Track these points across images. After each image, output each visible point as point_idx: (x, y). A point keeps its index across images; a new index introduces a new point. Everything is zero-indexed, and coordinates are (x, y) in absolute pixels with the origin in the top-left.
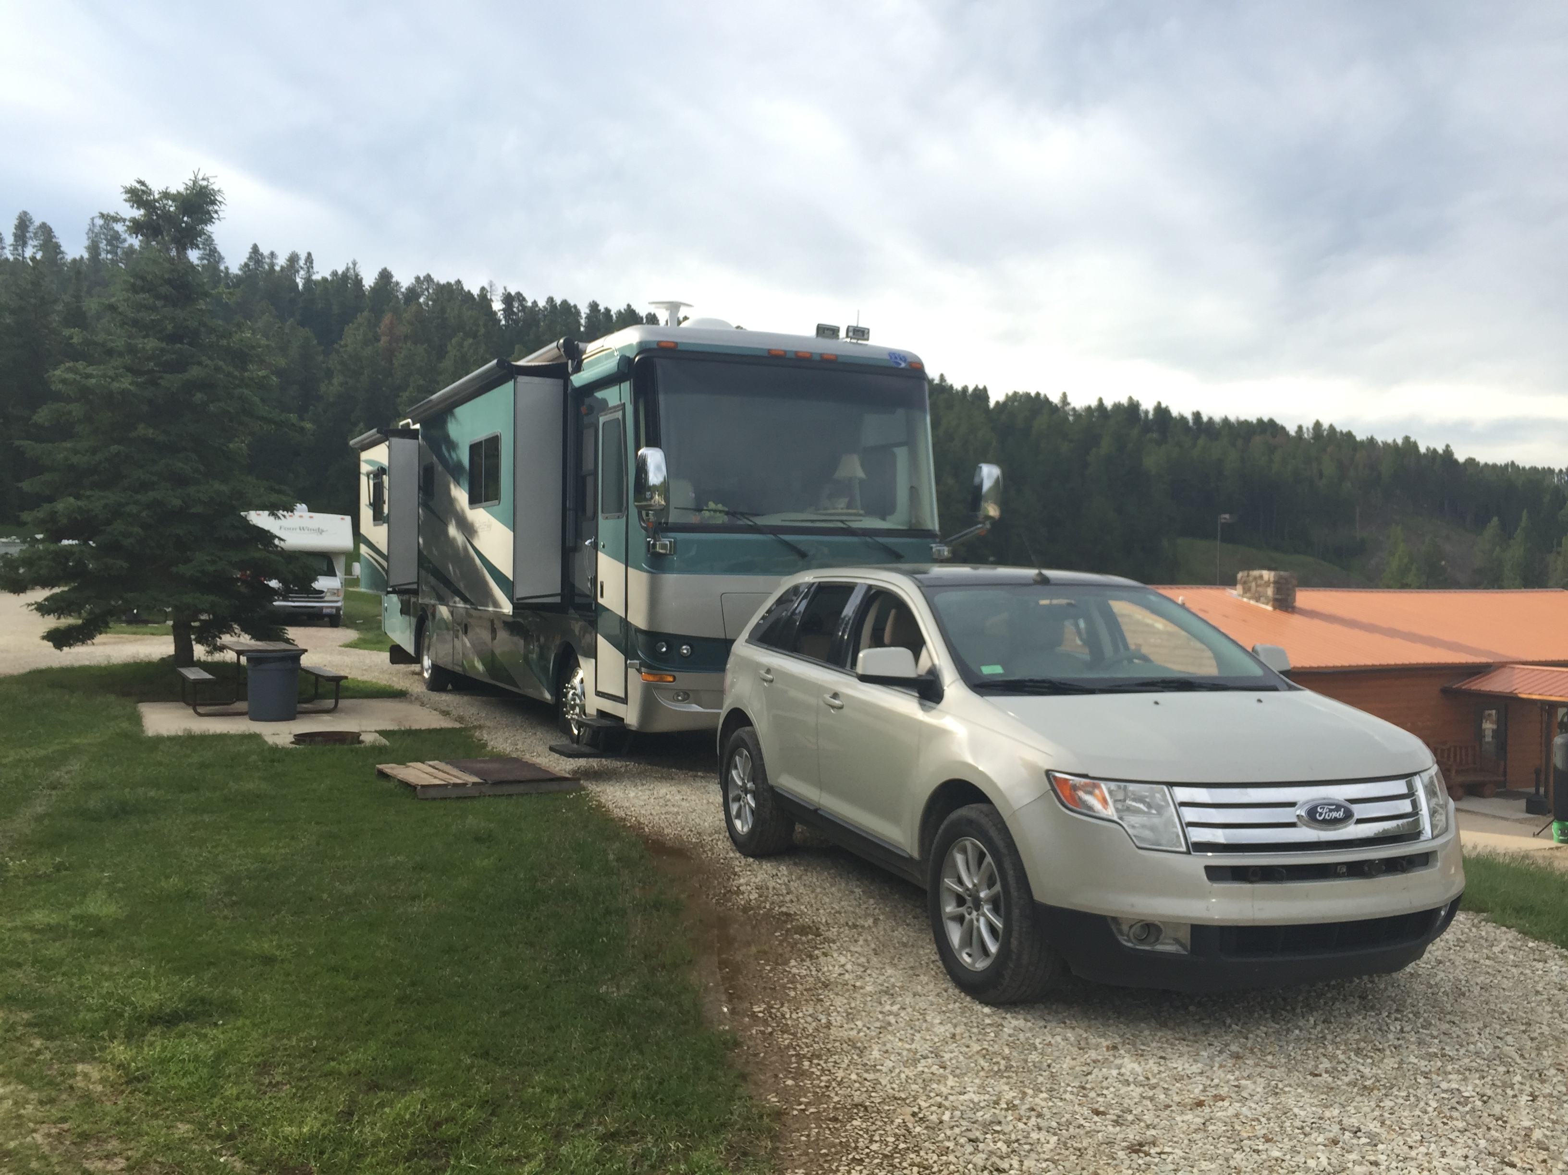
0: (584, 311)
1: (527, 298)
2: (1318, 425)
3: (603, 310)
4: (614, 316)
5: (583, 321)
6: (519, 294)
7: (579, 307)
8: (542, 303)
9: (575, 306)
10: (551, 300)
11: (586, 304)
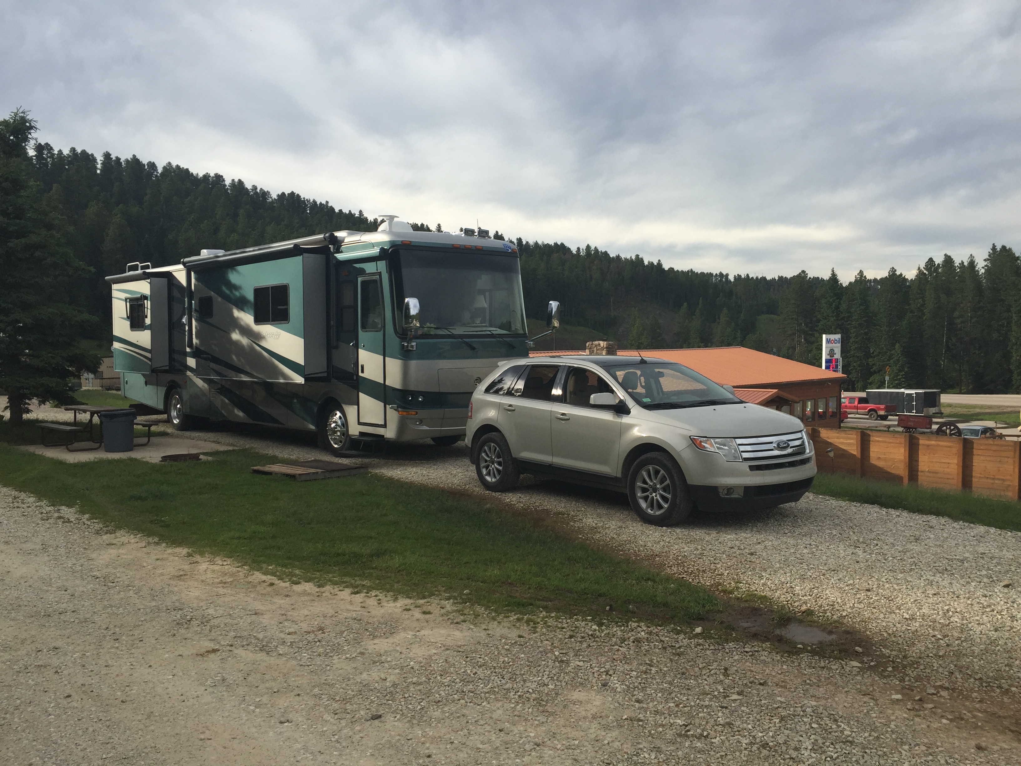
0: (100, 159)
1: (54, 148)
2: (588, 247)
3: (114, 158)
4: (123, 163)
5: (99, 166)
6: (47, 144)
7: (95, 156)
8: (66, 152)
9: (92, 155)
10: (73, 150)
11: (102, 154)
